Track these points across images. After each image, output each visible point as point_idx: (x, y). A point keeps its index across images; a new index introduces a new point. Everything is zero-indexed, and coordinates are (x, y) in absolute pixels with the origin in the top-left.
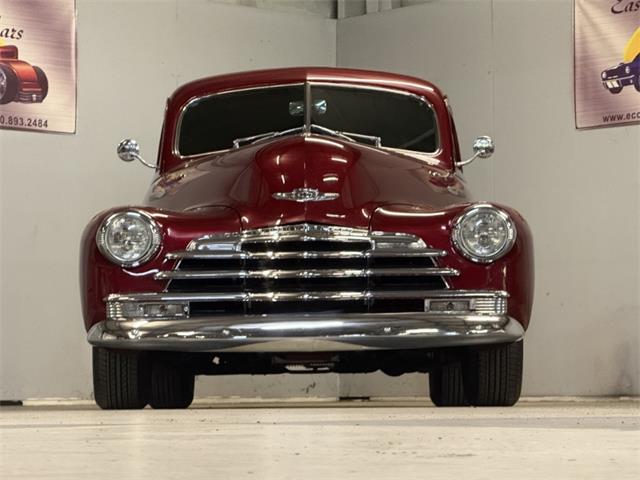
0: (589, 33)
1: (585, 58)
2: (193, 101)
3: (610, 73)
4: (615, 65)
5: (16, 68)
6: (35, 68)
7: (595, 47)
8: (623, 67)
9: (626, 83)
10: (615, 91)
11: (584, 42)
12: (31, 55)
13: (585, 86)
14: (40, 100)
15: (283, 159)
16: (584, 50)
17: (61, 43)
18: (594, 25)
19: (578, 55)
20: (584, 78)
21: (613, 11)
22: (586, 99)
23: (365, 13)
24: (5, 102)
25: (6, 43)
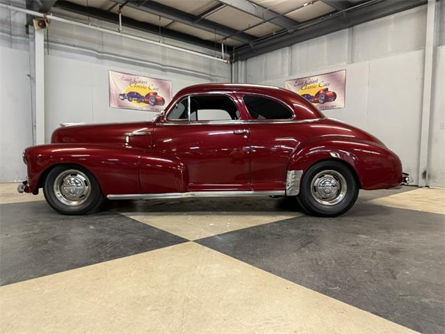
5: (157, 97)
6: (162, 98)
12: (161, 94)
14: (163, 105)
21: (294, 85)
24: (154, 105)
25: (154, 91)
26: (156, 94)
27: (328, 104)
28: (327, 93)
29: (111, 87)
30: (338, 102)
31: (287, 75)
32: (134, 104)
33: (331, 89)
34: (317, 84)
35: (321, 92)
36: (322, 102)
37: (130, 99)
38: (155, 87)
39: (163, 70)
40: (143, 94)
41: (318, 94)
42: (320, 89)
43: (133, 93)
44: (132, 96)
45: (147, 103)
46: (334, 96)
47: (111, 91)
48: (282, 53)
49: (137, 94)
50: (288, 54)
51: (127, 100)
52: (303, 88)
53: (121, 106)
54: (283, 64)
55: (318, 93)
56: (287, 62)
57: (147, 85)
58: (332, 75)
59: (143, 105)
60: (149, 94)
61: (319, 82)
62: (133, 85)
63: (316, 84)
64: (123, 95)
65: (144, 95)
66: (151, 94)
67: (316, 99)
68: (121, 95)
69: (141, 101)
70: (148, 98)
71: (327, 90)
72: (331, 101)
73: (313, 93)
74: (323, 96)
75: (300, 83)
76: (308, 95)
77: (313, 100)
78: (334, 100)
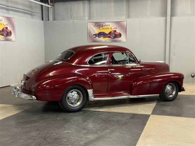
0: (90, 29)
3: (94, 35)
4: (95, 34)
5: (8, 31)
7: (92, 31)
9: (97, 36)
10: (95, 37)
11: (90, 30)
14: (11, 36)
17: (13, 26)
18: (91, 28)
19: (89, 32)
20: (90, 35)
21: (95, 26)
22: (90, 38)
23: (49, 20)
24: (6, 36)
26: (7, 28)
27: (116, 39)
28: (116, 33)
30: (123, 38)
31: (87, 18)
33: (118, 31)
35: (112, 32)
36: (113, 37)
38: (6, 23)
39: (8, 10)
41: (110, 33)
42: (111, 30)
45: (3, 35)
46: (120, 35)
48: (83, 4)
50: (87, 5)
52: (101, 28)
54: (84, 11)
56: (87, 10)
57: (2, 22)
58: (118, 23)
59: (1, 37)
60: (3, 29)
61: (111, 26)
63: (109, 27)
65: (1, 30)
66: (5, 29)
67: (109, 36)
70: (3, 32)
71: (115, 31)
72: (118, 38)
73: (107, 32)
74: (113, 35)
75: (98, 25)
76: (104, 33)
77: (107, 36)
78: (120, 37)
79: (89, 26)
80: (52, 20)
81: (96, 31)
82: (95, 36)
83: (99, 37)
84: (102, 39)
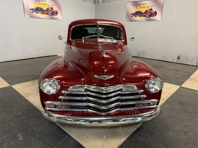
1: (128, 12)
2: (73, 27)
3: (131, 14)
4: (132, 13)
5: (53, 10)
6: (56, 11)
7: (130, 10)
8: (133, 13)
9: (134, 16)
11: (128, 9)
12: (55, 9)
13: (128, 16)
14: (57, 15)
15: (97, 63)
16: (128, 11)
17: (59, 7)
18: (130, 7)
20: (128, 15)
21: (133, 5)
23: (99, 3)
24: (52, 15)
25: (51, 7)
26: (52, 8)
27: (151, 18)
28: (152, 12)
29: (24, 5)
30: (158, 17)
32: (39, 15)
33: (154, 9)
34: (146, 6)
35: (148, 11)
36: (148, 16)
37: (37, 12)
38: (51, 4)
40: (45, 8)
42: (147, 8)
43: (39, 8)
44: (38, 10)
45: (47, 14)
46: (155, 13)
47: (25, 7)
49: (41, 8)
51: (35, 13)
52: (138, 7)
53: (32, 17)
55: (146, 11)
57: (47, 3)
58: (155, 1)
59: (45, 16)
60: (48, 9)
61: (147, 5)
62: (38, 3)
64: (33, 9)
65: (46, 10)
66: (50, 9)
67: (144, 15)
68: (31, 9)
69: (44, 13)
70: (48, 11)
71: (151, 9)
72: (154, 16)
73: (143, 11)
74: (149, 13)
75: (136, 4)
76: (140, 12)
77: (143, 15)
78: (155, 16)
79: (127, 6)
80: (102, 3)
81: (133, 10)
82: (132, 16)
83: (136, 17)
84: (138, 18)
